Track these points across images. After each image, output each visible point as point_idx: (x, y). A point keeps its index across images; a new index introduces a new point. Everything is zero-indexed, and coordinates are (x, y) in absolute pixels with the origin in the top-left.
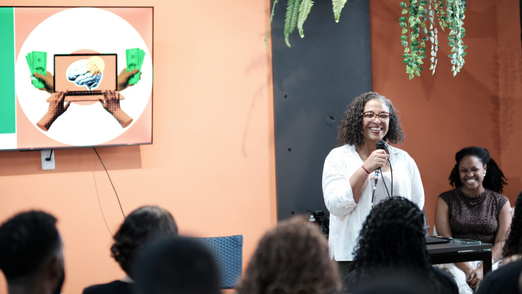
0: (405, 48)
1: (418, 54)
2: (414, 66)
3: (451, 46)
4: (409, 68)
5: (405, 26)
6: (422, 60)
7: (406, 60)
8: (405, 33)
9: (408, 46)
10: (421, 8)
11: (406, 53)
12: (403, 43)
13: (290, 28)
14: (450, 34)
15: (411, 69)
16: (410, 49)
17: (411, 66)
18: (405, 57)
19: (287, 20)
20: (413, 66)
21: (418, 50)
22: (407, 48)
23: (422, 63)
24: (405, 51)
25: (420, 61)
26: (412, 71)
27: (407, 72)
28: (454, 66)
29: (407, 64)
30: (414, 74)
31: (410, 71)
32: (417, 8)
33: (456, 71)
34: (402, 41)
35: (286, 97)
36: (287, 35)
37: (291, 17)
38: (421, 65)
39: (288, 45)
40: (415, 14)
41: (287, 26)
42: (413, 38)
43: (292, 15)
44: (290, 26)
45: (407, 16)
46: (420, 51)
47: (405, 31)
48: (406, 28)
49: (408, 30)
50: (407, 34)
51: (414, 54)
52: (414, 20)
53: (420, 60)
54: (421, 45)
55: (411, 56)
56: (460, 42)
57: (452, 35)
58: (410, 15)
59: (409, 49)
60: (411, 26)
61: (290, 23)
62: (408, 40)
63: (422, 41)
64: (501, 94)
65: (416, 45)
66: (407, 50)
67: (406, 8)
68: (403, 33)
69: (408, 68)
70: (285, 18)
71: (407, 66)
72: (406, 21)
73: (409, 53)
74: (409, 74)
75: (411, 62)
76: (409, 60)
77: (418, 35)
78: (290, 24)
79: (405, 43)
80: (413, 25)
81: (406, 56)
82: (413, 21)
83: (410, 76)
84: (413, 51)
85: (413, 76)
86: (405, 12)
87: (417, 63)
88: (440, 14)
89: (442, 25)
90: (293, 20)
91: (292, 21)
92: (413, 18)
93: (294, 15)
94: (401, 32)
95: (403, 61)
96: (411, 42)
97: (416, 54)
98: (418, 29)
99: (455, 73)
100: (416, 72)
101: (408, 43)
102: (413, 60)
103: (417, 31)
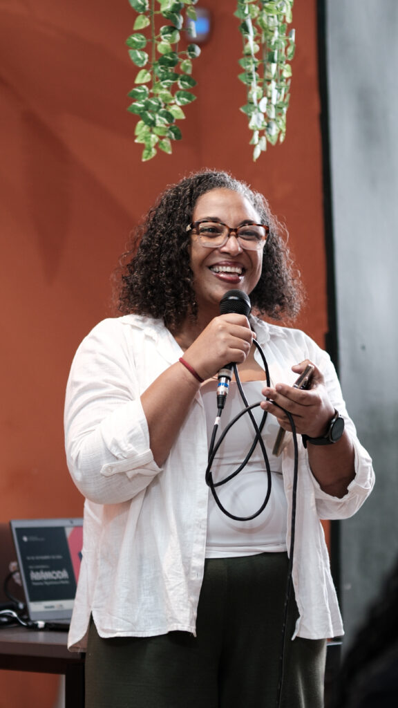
0: (139, 69)
1: (173, 89)
2: (161, 122)
4: (146, 128)
5: (143, 7)
6: (184, 108)
7: (139, 105)
8: (142, 27)
9: (147, 67)
11: (139, 85)
12: (133, 58)
15: (151, 131)
16: (152, 73)
17: (152, 124)
18: (135, 97)
20: (158, 123)
21: (175, 77)
22: (143, 71)
23: (182, 116)
24: (138, 81)
25: (177, 111)
26: (153, 139)
27: (136, 141)
29: (141, 116)
30: (156, 146)
31: (146, 138)
33: (259, 147)
34: (131, 52)
38: (178, 121)
42: (164, 45)
46: (179, 82)
47: (142, 22)
48: (146, 14)
49: (150, 19)
50: (145, 32)
51: (162, 91)
53: (179, 109)
54: (182, 66)
55: (151, 95)
59: (148, 74)
60: (163, 9)
62: (149, 48)
63: (185, 57)
65: (172, 63)
66: (143, 78)
68: (136, 28)
69: (141, 129)
71: (141, 123)
73: (149, 85)
74: (142, 147)
75: (152, 112)
76: (147, 105)
77: (178, 37)
79: (140, 56)
80: (166, 7)
81: (137, 94)
83: (145, 152)
84: (162, 80)
85: (154, 152)
87: (169, 116)
94: (132, 23)
95: (129, 109)
96: (158, 54)
97: (168, 89)
98: (181, 20)
99: (257, 153)
100: (164, 141)
101: (150, 58)
102: (159, 107)
103: (176, 22)
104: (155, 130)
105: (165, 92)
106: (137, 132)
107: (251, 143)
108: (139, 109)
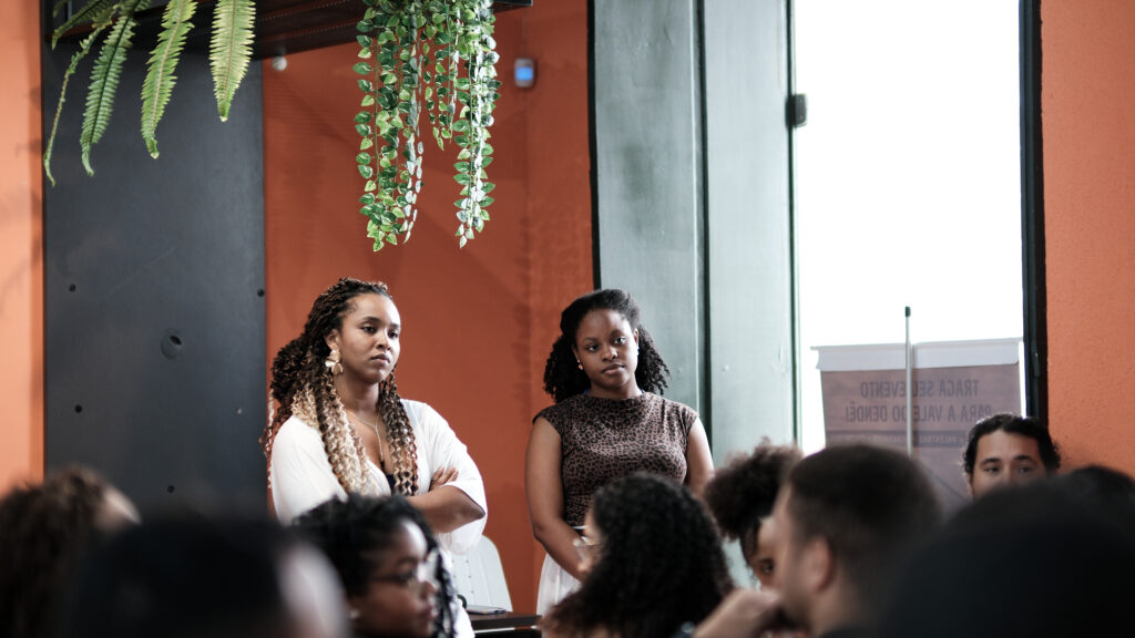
0: (366, 181)
1: (394, 195)
2: (386, 221)
3: (461, 182)
4: (375, 227)
5: (367, 132)
7: (368, 208)
8: (366, 147)
9: (373, 178)
10: (404, 94)
11: (367, 193)
12: (361, 172)
13: (93, 131)
14: (459, 158)
15: (379, 229)
16: (377, 183)
17: (379, 223)
18: (365, 202)
19: (89, 114)
20: (384, 223)
21: (395, 185)
22: (370, 182)
23: (402, 215)
24: (366, 190)
25: (397, 212)
26: (381, 234)
27: (368, 236)
28: (462, 226)
29: (370, 217)
30: (384, 240)
31: (375, 234)
32: (397, 93)
33: (465, 237)
34: (359, 167)
35: (73, 288)
36: (86, 148)
37: (99, 107)
39: (89, 169)
40: (392, 108)
41: (87, 128)
42: (384, 161)
43: (100, 103)
44: (94, 127)
45: (373, 111)
46: (399, 189)
47: (366, 144)
48: (370, 137)
49: (373, 141)
50: (370, 151)
51: (386, 197)
52: (389, 121)
54: (401, 177)
55: (377, 200)
56: (479, 173)
57: (464, 160)
58: (380, 109)
59: (374, 184)
60: (382, 133)
61: (96, 120)
62: (373, 164)
64: (534, 302)
65: (392, 175)
66: (370, 186)
67: (372, 94)
68: (362, 148)
69: (371, 227)
70: (84, 109)
71: (371, 222)
72: (371, 121)
73: (375, 192)
74: (373, 240)
75: (379, 214)
76: (374, 209)
77: (396, 153)
78: (95, 123)
79: (367, 170)
80: (385, 131)
81: (366, 199)
82: (384, 122)
83: (375, 245)
84: (385, 188)
85: (382, 244)
86: (368, 101)
87: (392, 216)
88: (436, 111)
89: (440, 135)
90: (101, 113)
91: (100, 117)
92: (387, 116)
93: (103, 104)
94: (359, 144)
95: (361, 211)
96: (381, 168)
97: (391, 195)
98: (397, 140)
99: (463, 242)
100: (390, 235)
101: (375, 171)
102: (384, 209)
103: (394, 144)
104: (382, 227)
105: (388, 197)
106: (369, 229)
107: (457, 235)
108: (369, 211)
